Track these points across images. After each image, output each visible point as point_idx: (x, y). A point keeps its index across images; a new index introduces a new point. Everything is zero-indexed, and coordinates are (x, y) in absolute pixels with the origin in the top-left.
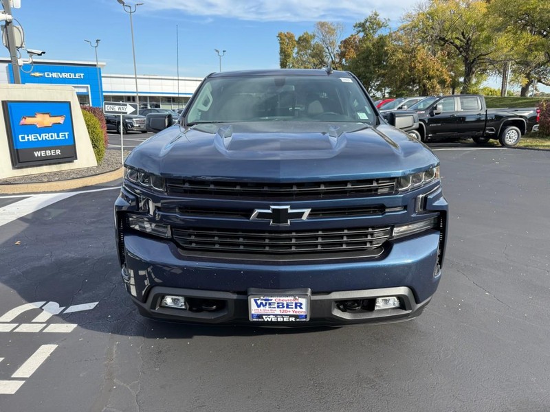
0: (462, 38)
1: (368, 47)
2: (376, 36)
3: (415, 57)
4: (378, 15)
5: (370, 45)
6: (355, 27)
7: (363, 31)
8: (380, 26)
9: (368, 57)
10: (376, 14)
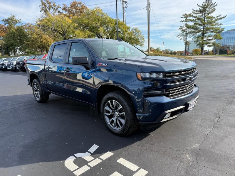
0: (62, 31)
1: (13, 31)
2: (16, 26)
3: (42, 37)
4: (15, 17)
5: (14, 31)
6: (3, 21)
7: (8, 23)
8: (16, 22)
9: (14, 35)
10: (13, 16)
